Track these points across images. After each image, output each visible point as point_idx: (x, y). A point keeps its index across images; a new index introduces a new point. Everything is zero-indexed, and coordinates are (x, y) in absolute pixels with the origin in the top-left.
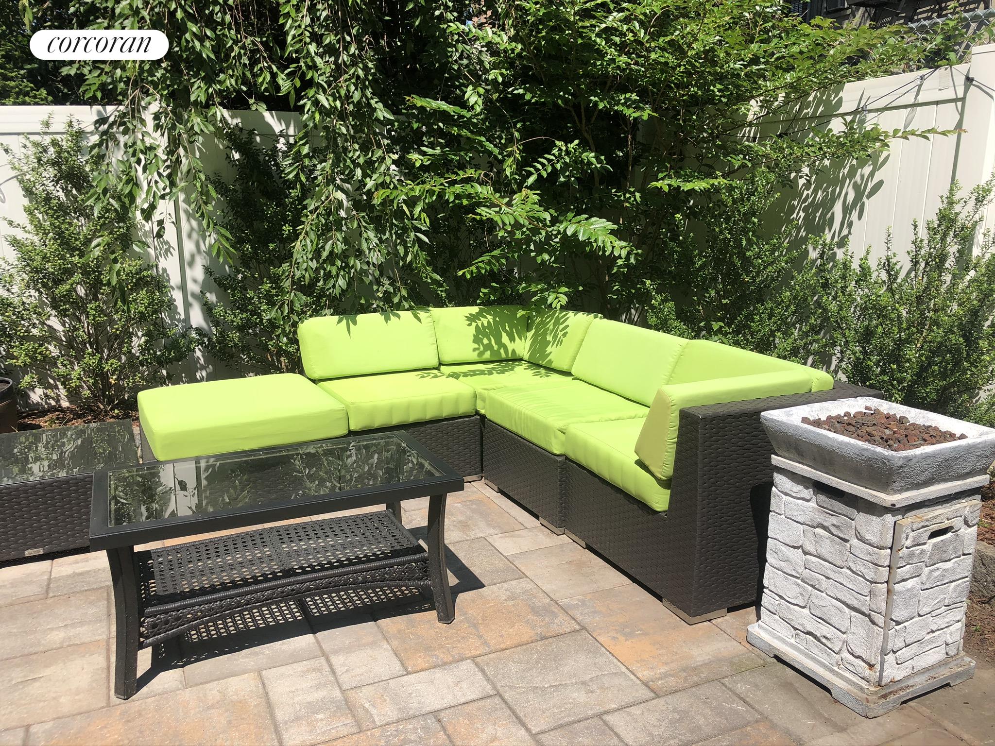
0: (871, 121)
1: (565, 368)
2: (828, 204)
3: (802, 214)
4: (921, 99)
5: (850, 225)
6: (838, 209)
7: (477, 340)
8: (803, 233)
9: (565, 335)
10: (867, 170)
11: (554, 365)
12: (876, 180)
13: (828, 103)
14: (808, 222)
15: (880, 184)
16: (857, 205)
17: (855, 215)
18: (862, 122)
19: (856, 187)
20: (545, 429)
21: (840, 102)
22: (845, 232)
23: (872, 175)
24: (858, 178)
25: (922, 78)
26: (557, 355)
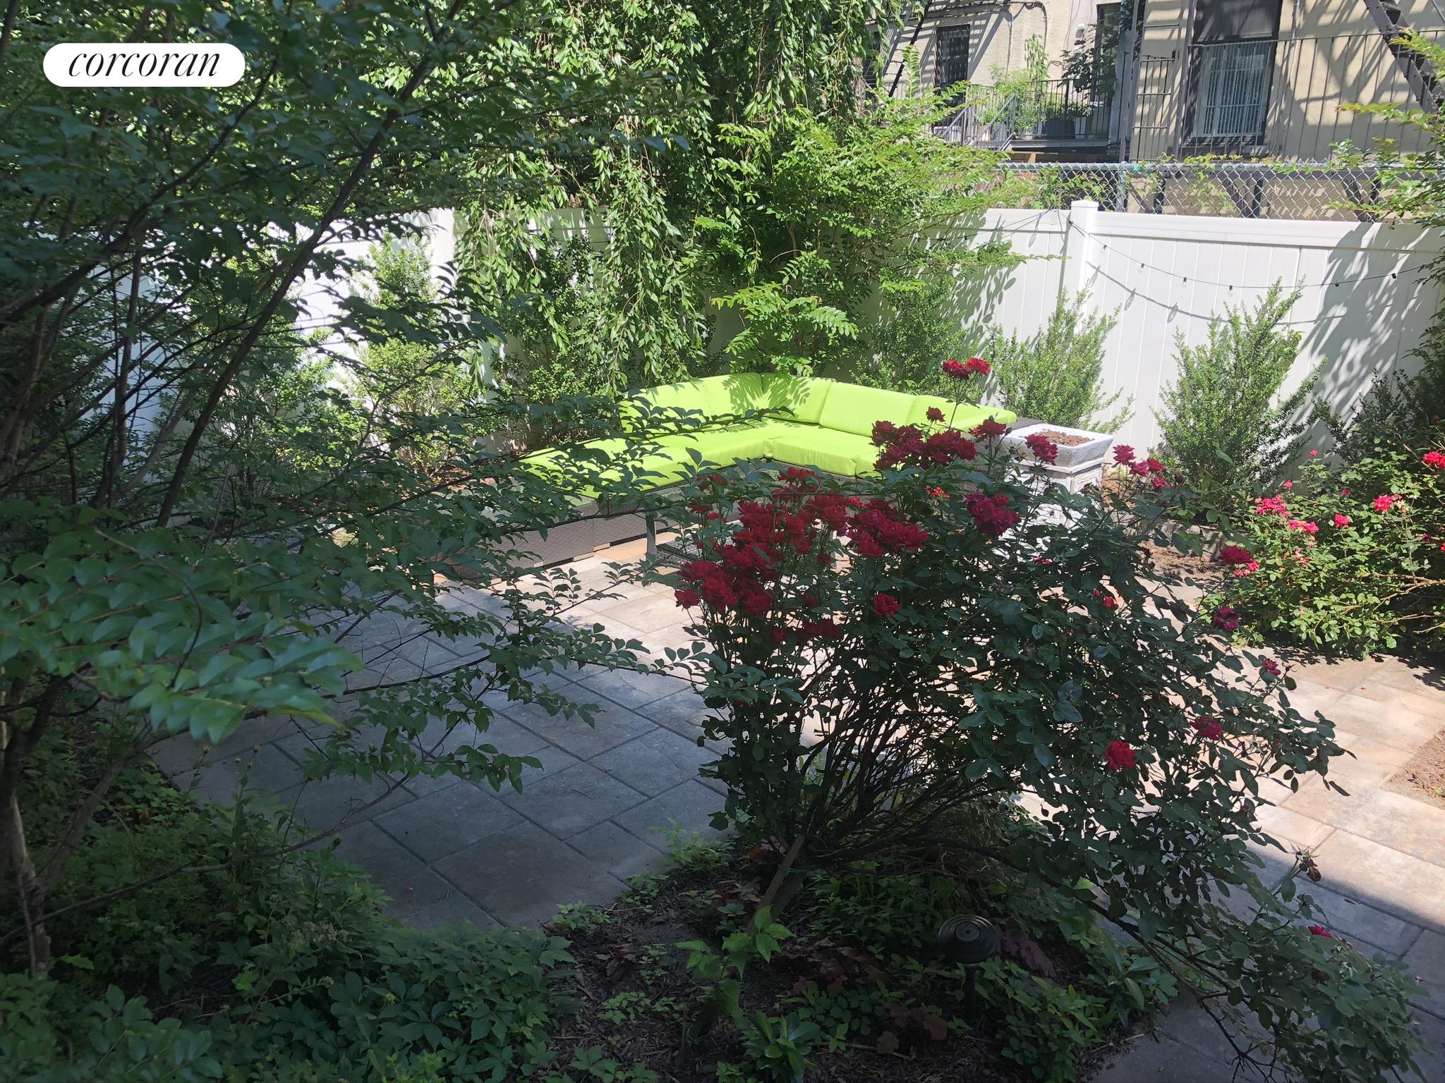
0: (1006, 238)
1: (813, 420)
2: (976, 292)
3: (956, 298)
4: (1039, 228)
5: (993, 307)
6: (983, 295)
7: (733, 401)
8: (957, 311)
9: (807, 395)
10: (1005, 270)
11: (799, 418)
12: (1011, 277)
13: (976, 220)
14: (961, 303)
15: (1013, 280)
16: (994, 295)
17: (996, 301)
18: (1000, 238)
19: (996, 280)
20: (840, 460)
21: (984, 221)
22: (989, 312)
23: (1007, 274)
24: (998, 274)
25: (1040, 215)
26: (799, 410)
